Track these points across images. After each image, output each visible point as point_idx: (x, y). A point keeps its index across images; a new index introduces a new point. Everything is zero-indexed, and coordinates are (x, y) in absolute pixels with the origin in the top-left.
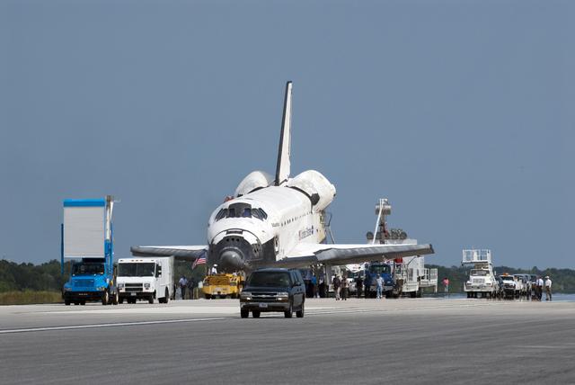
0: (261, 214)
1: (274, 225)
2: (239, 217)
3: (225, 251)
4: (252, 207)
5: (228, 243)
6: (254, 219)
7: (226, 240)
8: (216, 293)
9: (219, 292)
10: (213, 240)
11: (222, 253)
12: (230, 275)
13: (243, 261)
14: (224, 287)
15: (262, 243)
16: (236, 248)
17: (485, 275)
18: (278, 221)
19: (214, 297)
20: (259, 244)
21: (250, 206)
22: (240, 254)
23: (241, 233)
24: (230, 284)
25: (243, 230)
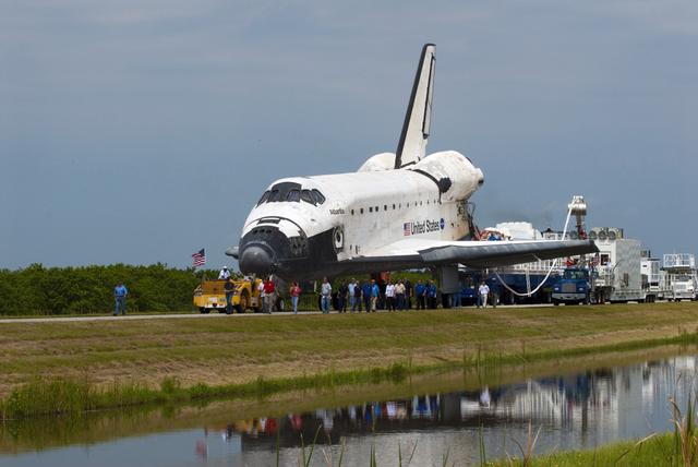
0: (315, 197)
2: (281, 200)
4: (303, 188)
5: (255, 236)
6: (302, 204)
7: (256, 231)
8: (211, 306)
9: (214, 305)
13: (273, 261)
15: (309, 236)
16: (263, 243)
17: (687, 281)
18: (343, 207)
19: (207, 311)
20: (302, 238)
21: (300, 186)
22: (268, 251)
23: (277, 222)
25: (281, 218)
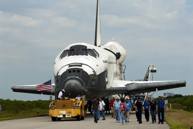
0: (94, 53)
1: (105, 62)
2: (77, 55)
3: (68, 80)
4: (88, 48)
5: (70, 74)
6: (89, 57)
7: (69, 71)
8: (61, 116)
9: (64, 115)
10: (58, 73)
11: (65, 82)
12: (74, 100)
13: (83, 88)
14: (69, 110)
15: (97, 74)
16: (77, 77)
18: (107, 59)
19: (59, 119)
20: (95, 75)
22: (81, 82)
23: (81, 66)
24: (74, 107)
25: (82, 64)
